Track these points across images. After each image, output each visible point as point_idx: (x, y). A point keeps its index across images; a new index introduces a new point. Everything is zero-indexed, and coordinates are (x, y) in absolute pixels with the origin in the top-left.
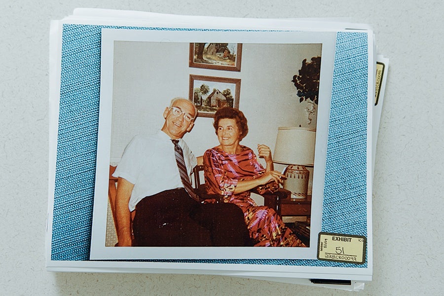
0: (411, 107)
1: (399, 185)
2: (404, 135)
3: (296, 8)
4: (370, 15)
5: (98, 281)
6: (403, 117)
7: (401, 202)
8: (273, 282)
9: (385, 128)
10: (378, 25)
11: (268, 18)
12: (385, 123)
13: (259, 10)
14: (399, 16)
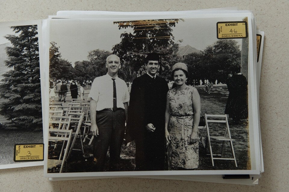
0: (281, 61)
1: (277, 113)
2: (277, 80)
3: (201, 2)
4: (250, 3)
5: (81, 187)
6: (277, 68)
7: (279, 124)
8: (197, 182)
9: (265, 76)
10: (256, 10)
11: (183, 10)
12: (264, 73)
13: (177, 5)
14: (269, 3)
